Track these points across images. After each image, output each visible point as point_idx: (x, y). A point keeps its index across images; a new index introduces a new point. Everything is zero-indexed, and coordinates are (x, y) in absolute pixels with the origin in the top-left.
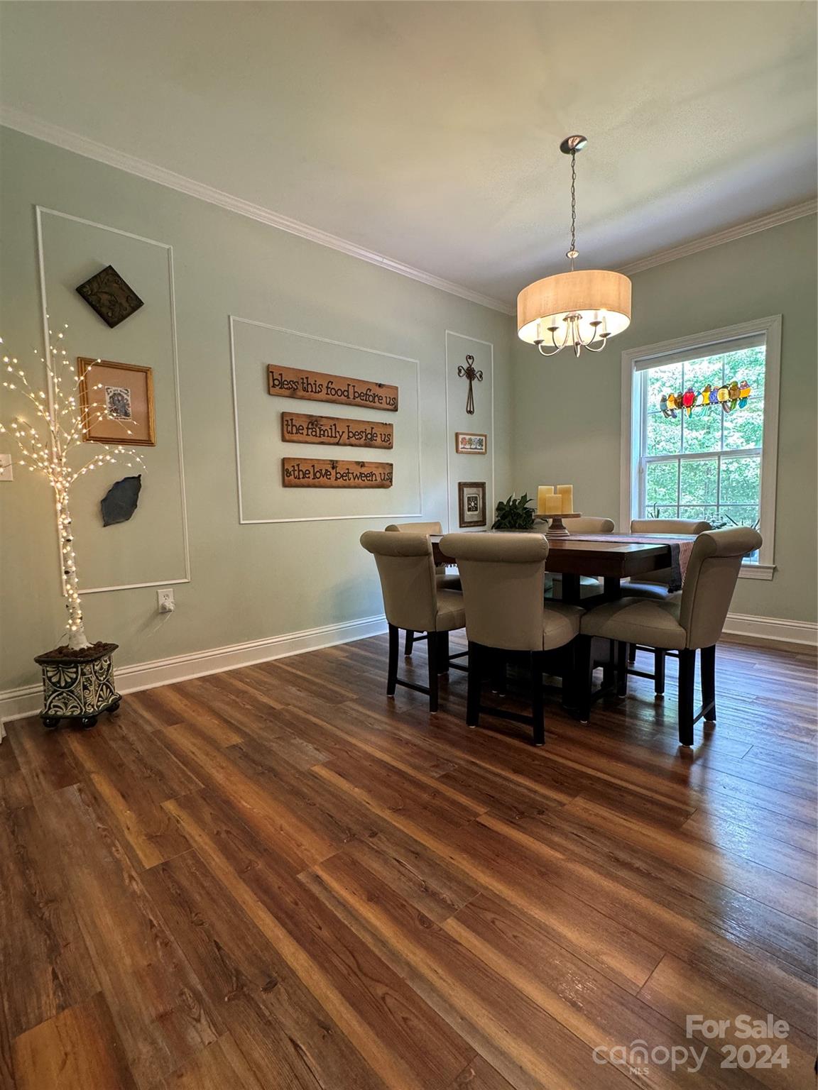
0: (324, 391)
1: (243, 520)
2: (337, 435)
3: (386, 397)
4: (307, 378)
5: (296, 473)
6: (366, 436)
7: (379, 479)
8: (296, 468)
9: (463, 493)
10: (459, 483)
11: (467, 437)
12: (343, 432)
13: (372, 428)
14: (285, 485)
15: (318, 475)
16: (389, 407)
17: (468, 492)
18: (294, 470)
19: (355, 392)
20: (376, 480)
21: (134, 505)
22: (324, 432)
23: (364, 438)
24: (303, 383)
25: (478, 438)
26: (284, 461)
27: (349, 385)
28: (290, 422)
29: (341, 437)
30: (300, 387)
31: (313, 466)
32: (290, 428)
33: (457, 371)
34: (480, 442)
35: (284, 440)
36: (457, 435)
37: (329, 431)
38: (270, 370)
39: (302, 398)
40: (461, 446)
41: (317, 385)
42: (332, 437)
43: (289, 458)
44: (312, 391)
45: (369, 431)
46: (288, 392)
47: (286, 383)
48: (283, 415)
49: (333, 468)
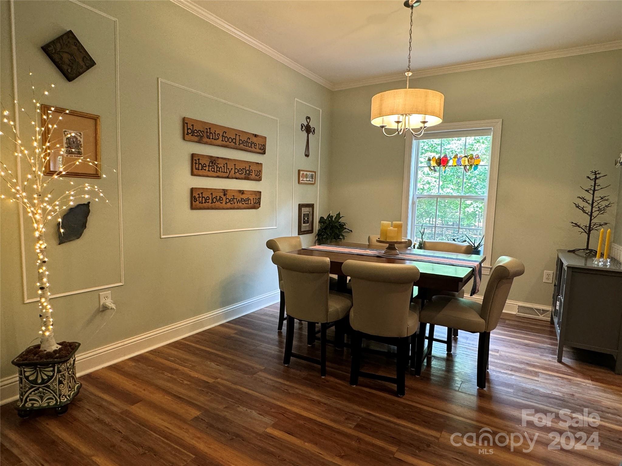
0: (221, 139)
1: (163, 235)
2: (228, 171)
3: (259, 144)
4: (210, 128)
5: (201, 199)
6: (246, 172)
7: (252, 202)
8: (201, 196)
9: (301, 211)
10: (299, 205)
11: (305, 173)
12: (232, 169)
13: (250, 166)
14: (192, 208)
15: (215, 200)
16: (260, 151)
17: (305, 210)
18: (199, 197)
19: (240, 140)
20: (251, 203)
21: (84, 226)
22: (219, 169)
23: (244, 173)
24: (207, 132)
25: (311, 173)
26: (192, 190)
27: (236, 135)
28: (197, 161)
29: (230, 172)
30: (205, 135)
31: (212, 194)
32: (197, 166)
33: (301, 127)
34: (312, 177)
35: (193, 174)
36: (299, 171)
37: (223, 168)
38: (186, 122)
39: (206, 143)
40: (301, 179)
41: (216, 134)
42: (224, 172)
43: (196, 188)
44: (213, 139)
45: (247, 169)
46: (197, 139)
47: (196, 131)
48: (193, 155)
49: (224, 195)
